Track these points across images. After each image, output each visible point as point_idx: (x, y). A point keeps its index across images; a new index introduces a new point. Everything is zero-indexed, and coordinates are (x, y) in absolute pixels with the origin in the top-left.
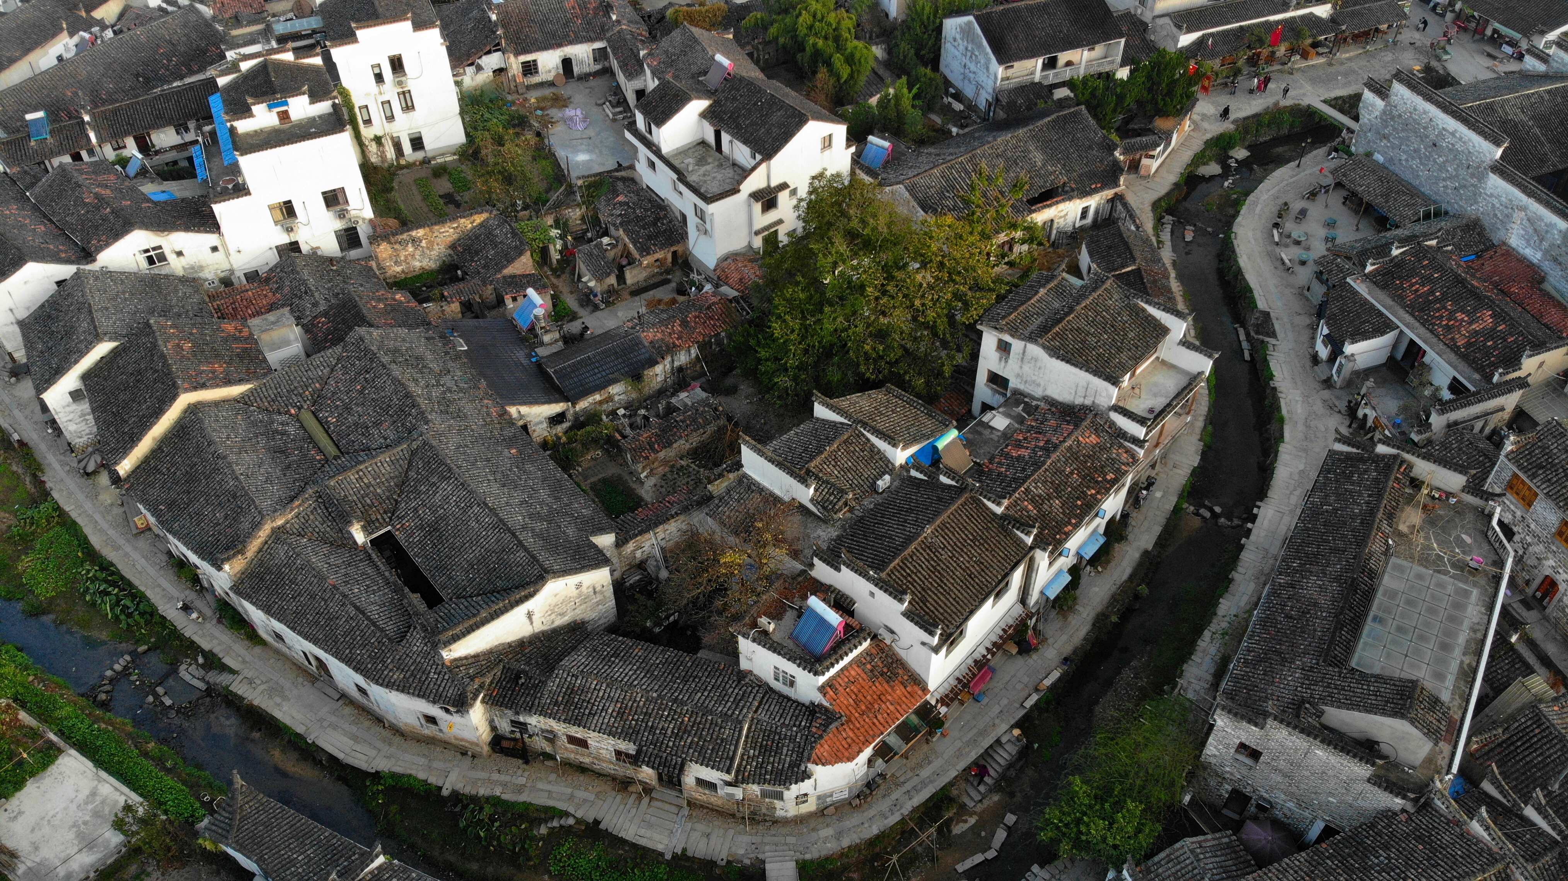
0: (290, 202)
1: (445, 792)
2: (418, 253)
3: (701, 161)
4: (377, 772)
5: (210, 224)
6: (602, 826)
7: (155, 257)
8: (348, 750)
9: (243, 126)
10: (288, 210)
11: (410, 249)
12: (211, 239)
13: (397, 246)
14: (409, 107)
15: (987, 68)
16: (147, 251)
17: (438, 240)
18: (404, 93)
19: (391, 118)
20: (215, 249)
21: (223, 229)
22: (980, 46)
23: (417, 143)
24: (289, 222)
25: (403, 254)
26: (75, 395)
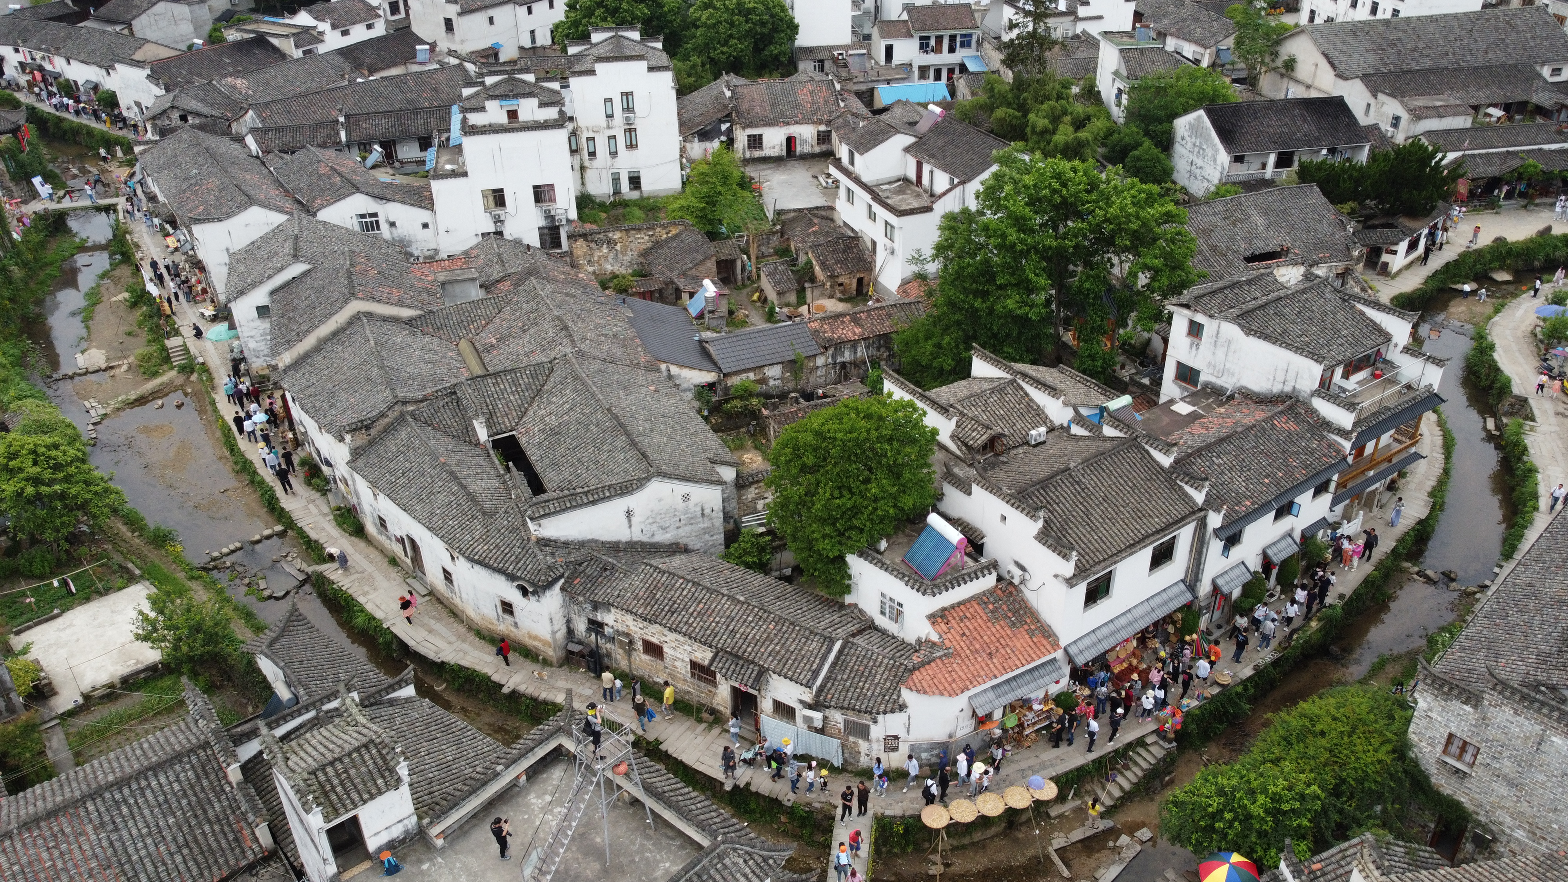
0: (501, 190)
1: (505, 690)
2: (611, 255)
3: (900, 191)
4: (443, 663)
5: (425, 201)
6: (663, 747)
7: (369, 222)
8: (419, 639)
9: (475, 119)
10: (498, 198)
11: (605, 250)
12: (423, 215)
13: (593, 245)
14: (632, 146)
15: (1215, 160)
16: (363, 216)
17: (633, 246)
18: (630, 130)
19: (614, 154)
20: (425, 226)
21: (437, 207)
22: (1208, 139)
23: (635, 182)
24: (499, 211)
25: (597, 254)
26: (263, 311)
